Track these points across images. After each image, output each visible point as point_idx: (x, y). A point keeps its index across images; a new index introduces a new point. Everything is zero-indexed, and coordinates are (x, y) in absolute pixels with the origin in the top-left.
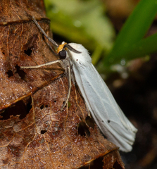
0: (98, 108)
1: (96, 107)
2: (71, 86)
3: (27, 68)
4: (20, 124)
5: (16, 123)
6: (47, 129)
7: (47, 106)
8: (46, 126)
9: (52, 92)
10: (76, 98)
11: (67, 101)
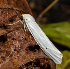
0: (40, 42)
3: (8, 25)
4: (3, 46)
6: (16, 49)
7: (15, 39)
8: (15, 48)
9: (17, 33)
10: (30, 38)
11: (24, 37)
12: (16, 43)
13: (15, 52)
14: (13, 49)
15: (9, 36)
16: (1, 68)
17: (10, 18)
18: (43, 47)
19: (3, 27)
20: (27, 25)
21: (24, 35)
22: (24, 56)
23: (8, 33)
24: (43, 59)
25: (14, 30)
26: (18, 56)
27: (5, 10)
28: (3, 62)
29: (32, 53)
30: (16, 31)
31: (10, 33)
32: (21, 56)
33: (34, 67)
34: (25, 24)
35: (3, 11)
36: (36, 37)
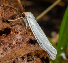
1: (38, 37)
2: (27, 26)
3: (11, 21)
5: (5, 37)
6: (18, 42)
7: (17, 33)
8: (17, 40)
9: (19, 28)
10: (30, 33)
11: (25, 31)
12: (18, 36)
13: (17, 44)
14: (14, 42)
15: (12, 30)
16: (4, 58)
17: (12, 16)
18: (41, 42)
19: (6, 22)
20: (28, 21)
21: (25, 30)
22: (25, 48)
23: (11, 27)
24: (42, 52)
25: (16, 25)
26: (19, 48)
27: (8, 8)
28: (6, 53)
29: (32, 46)
30: (18, 26)
31: (13, 27)
32: (22, 48)
33: (35, 57)
34: (27, 20)
35: (6, 9)
36: (35, 33)
